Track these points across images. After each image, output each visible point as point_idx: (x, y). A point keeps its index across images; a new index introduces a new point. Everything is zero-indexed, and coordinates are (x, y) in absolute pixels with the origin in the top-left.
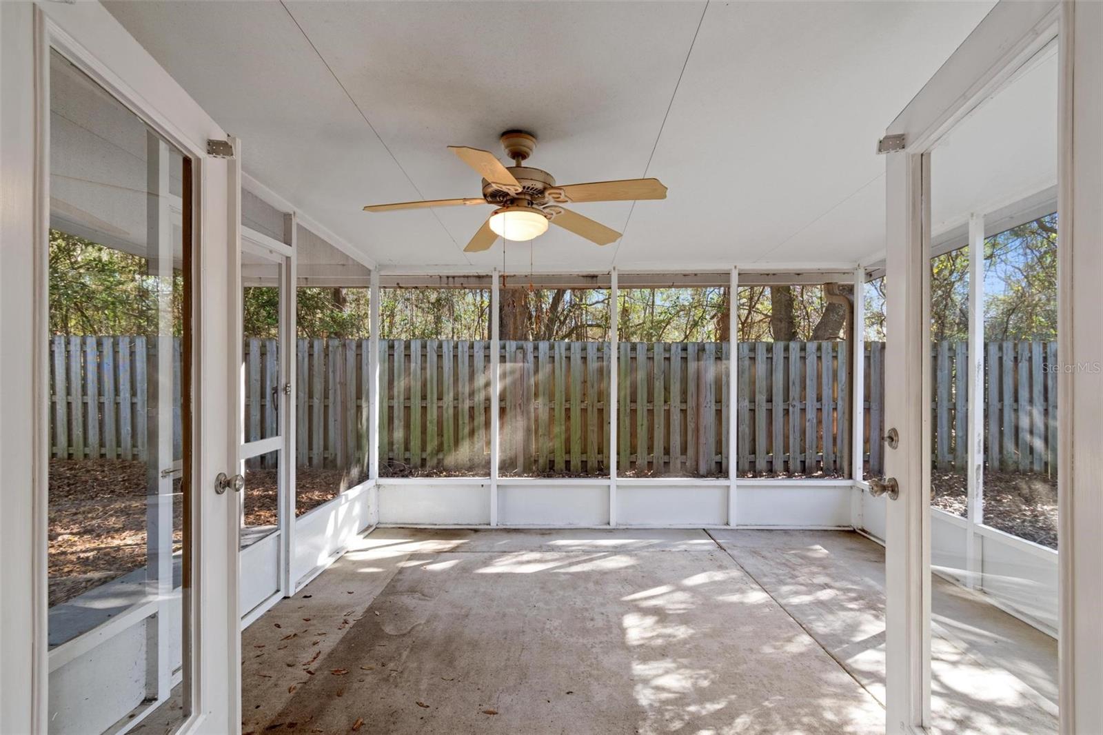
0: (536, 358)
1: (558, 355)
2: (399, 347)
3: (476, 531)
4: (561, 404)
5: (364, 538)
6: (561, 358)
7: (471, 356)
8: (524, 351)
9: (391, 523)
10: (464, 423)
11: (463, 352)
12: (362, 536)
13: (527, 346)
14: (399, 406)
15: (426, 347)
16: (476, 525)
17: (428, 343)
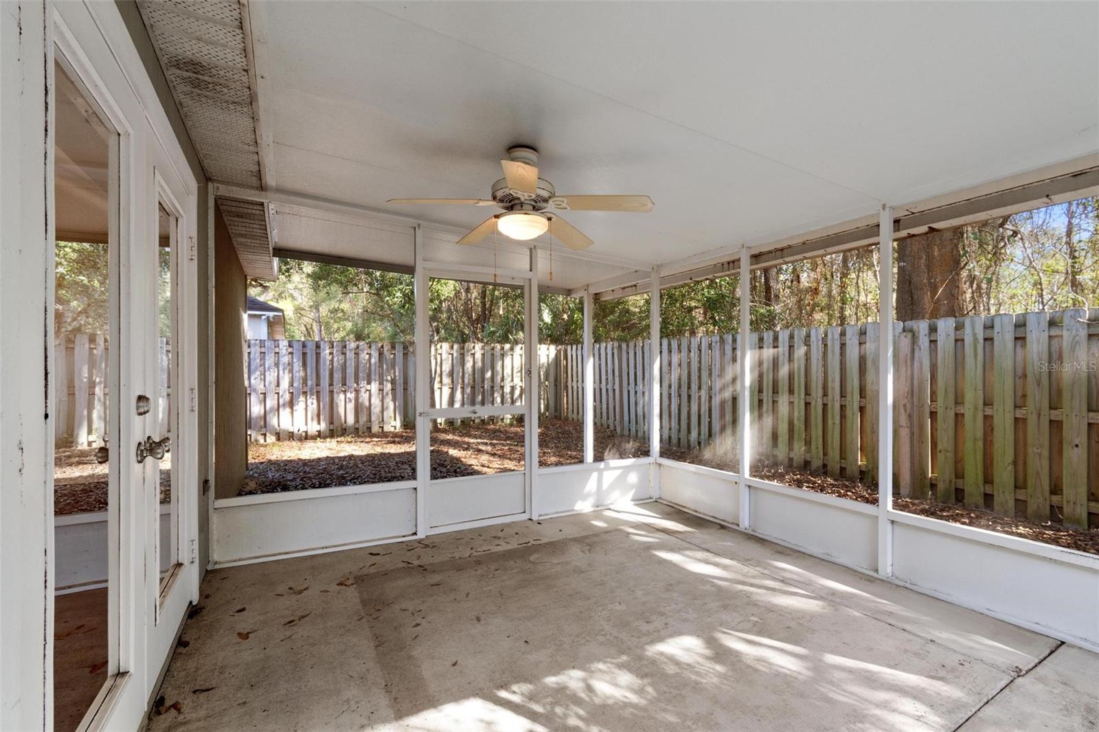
0: (933, 342)
1: (971, 335)
2: (768, 339)
3: (722, 527)
4: (976, 409)
5: (635, 505)
6: (975, 340)
7: (843, 345)
8: (914, 335)
9: (667, 501)
10: (834, 424)
11: (833, 339)
12: (633, 503)
13: (918, 327)
14: (768, 399)
15: (793, 338)
16: (728, 523)
17: (796, 333)
